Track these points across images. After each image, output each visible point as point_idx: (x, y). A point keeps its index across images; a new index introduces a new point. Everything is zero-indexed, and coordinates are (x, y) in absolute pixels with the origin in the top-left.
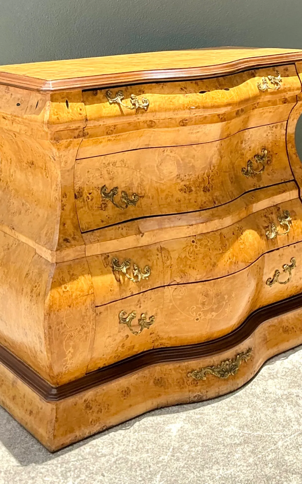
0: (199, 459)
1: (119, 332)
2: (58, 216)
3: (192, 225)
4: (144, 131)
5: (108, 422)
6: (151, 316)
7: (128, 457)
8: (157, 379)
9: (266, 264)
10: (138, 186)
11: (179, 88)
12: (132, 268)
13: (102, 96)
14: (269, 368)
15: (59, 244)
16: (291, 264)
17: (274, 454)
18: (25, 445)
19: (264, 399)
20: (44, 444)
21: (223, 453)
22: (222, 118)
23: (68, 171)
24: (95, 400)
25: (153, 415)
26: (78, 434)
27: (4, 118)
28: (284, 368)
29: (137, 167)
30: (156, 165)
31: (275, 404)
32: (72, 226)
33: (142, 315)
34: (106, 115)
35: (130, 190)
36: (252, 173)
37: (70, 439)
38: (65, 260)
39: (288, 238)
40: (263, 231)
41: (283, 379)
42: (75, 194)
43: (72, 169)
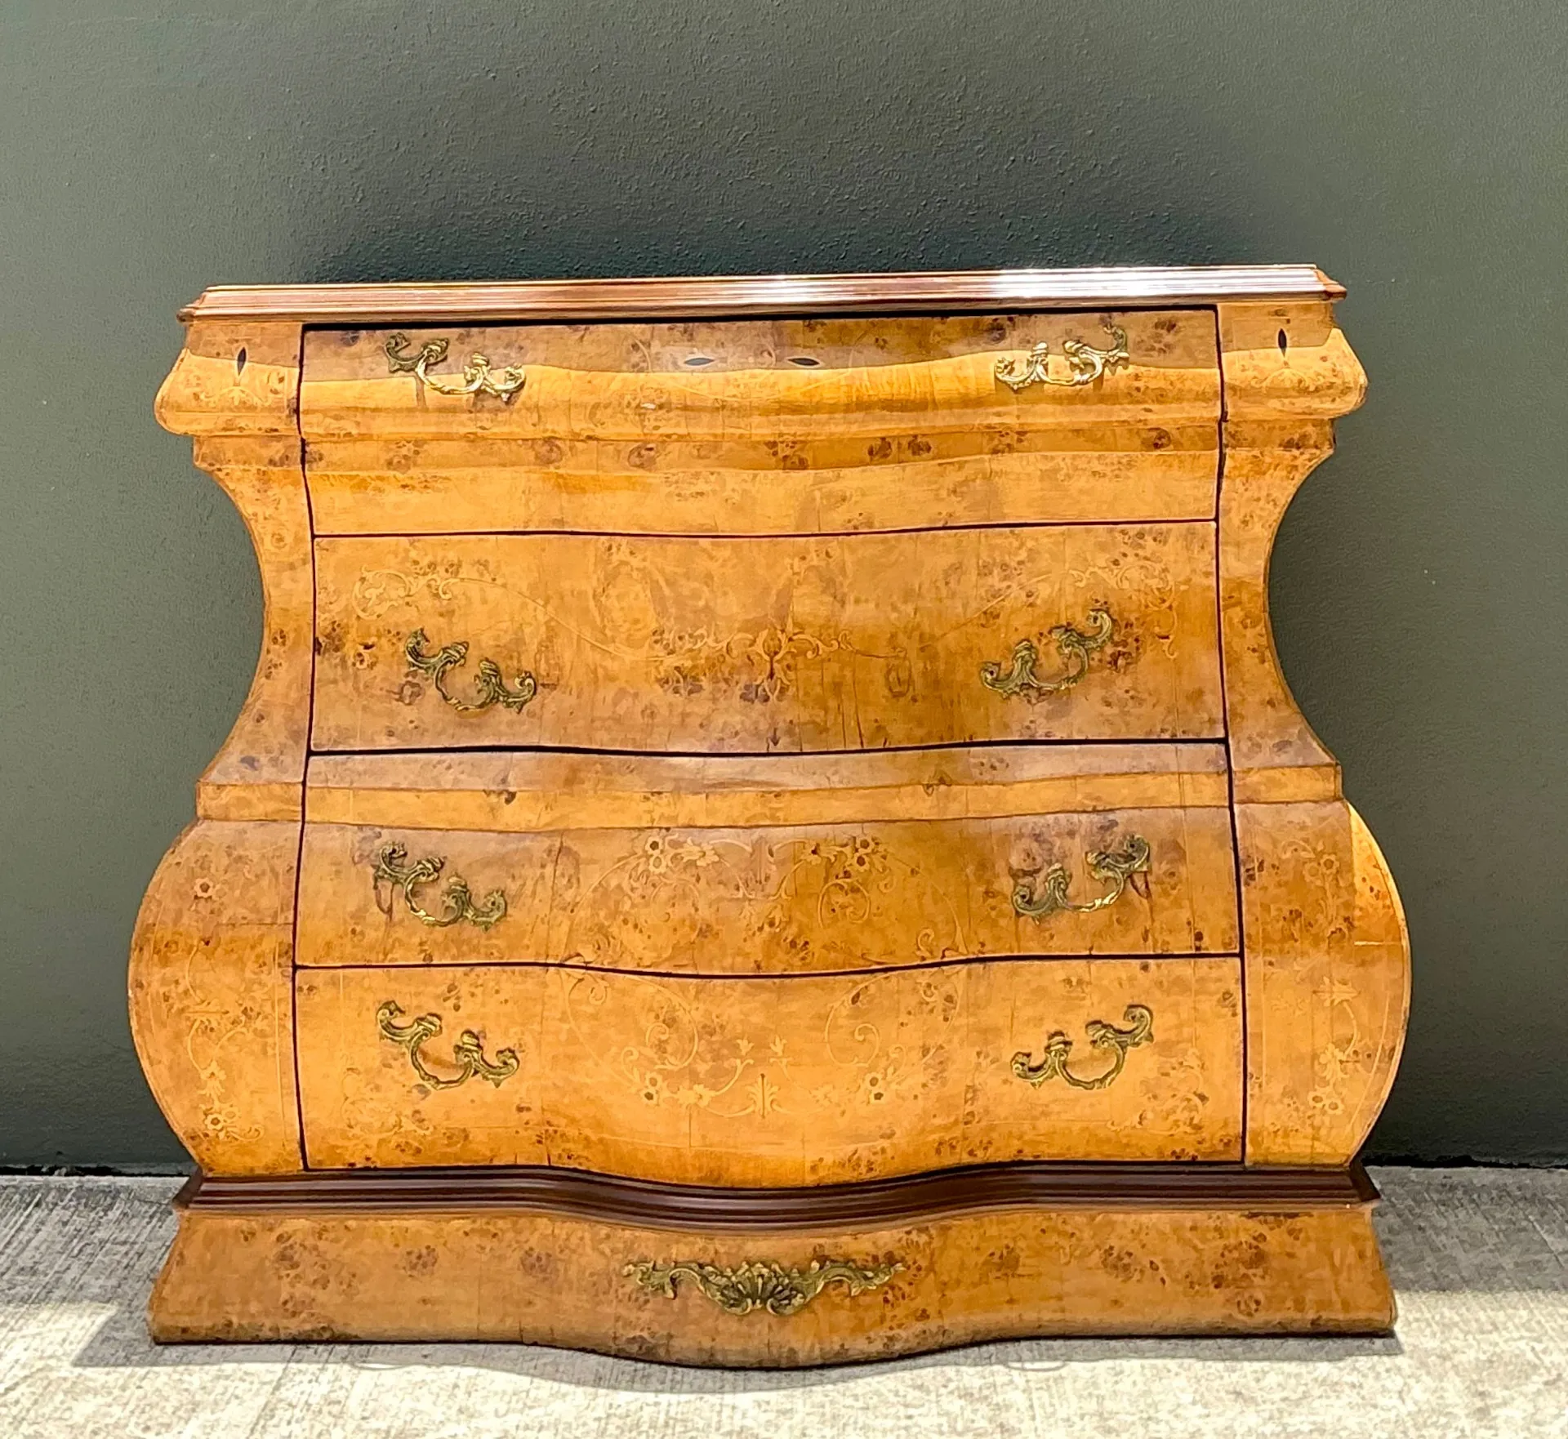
3: (659, 793)
8: (535, 1255)
10: (539, 651)
35: (511, 658)
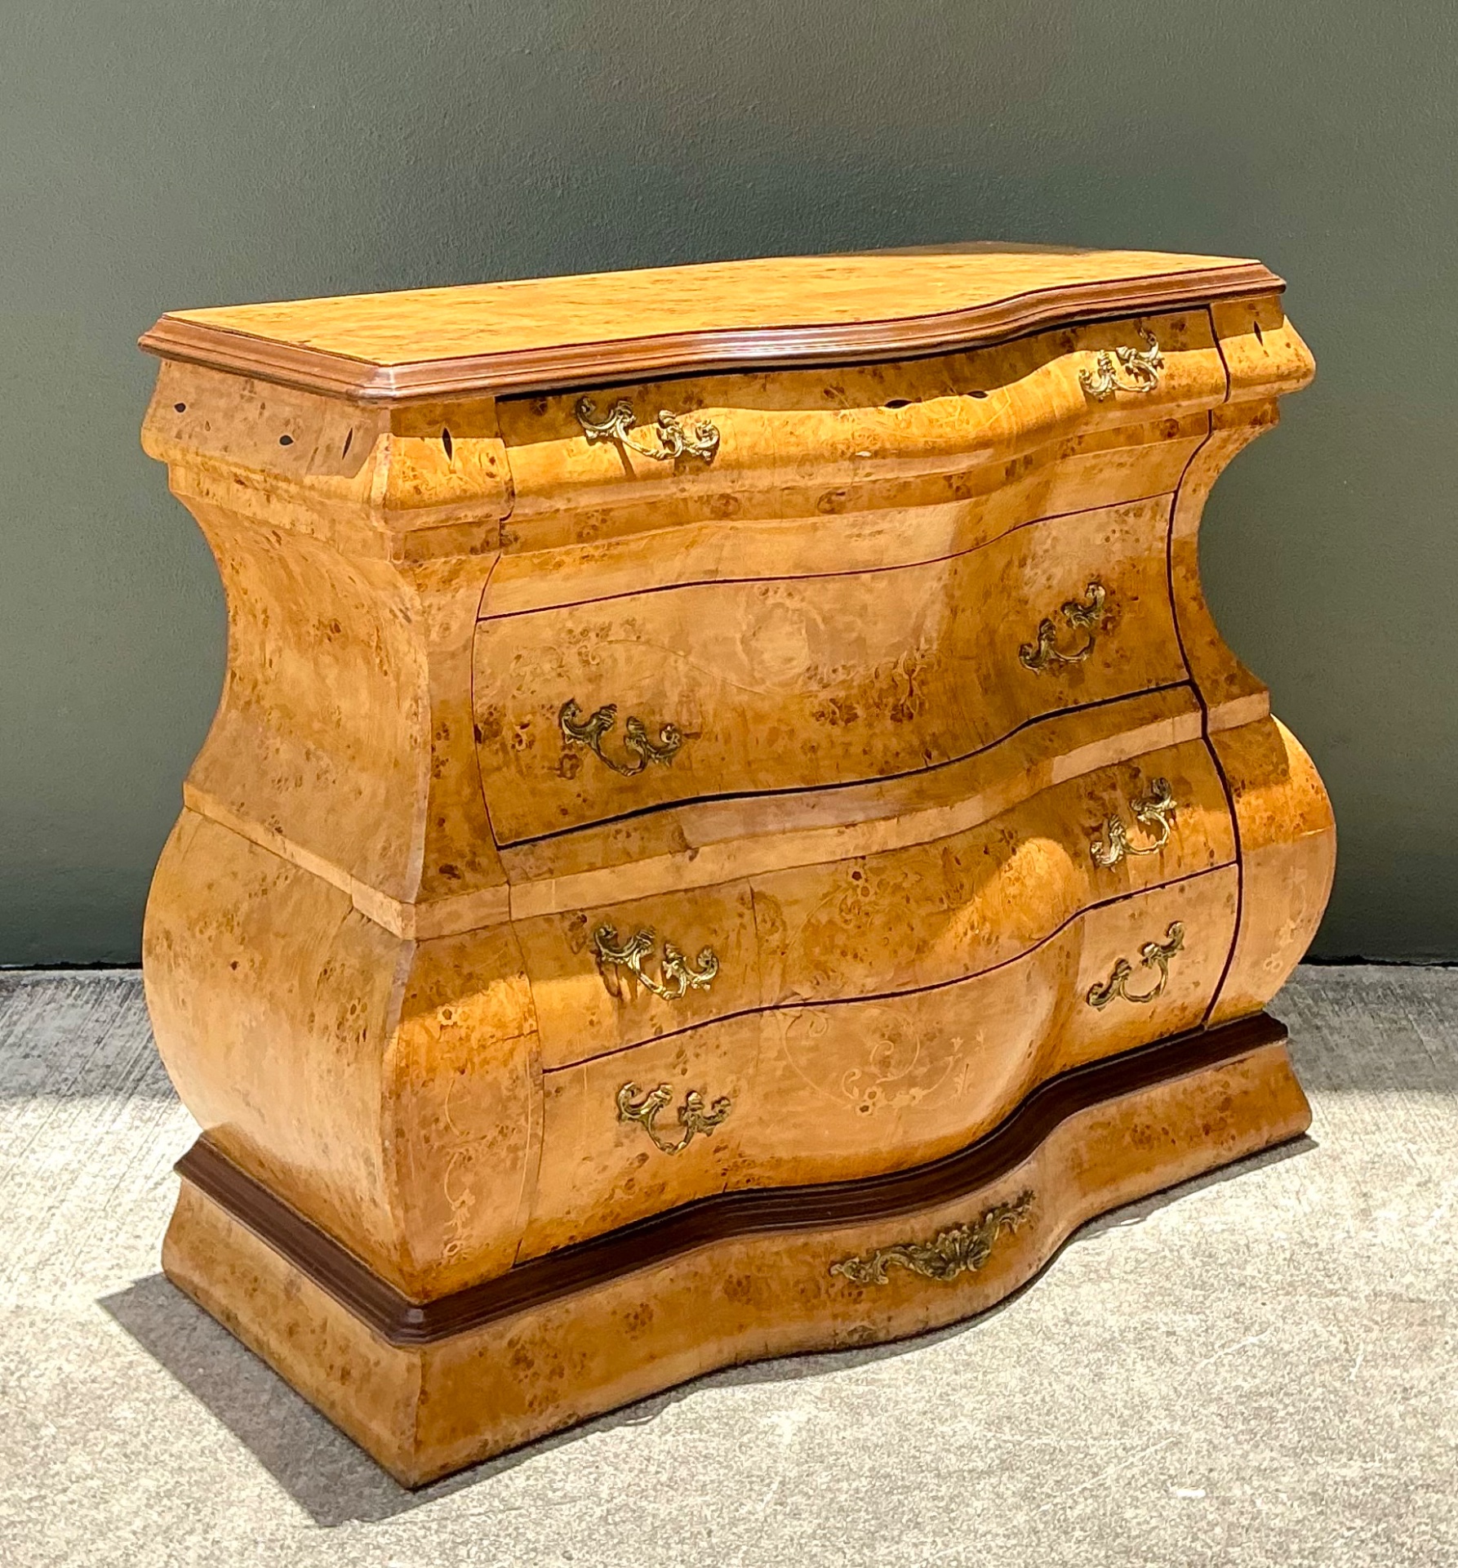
0: (863, 1513)
1: (619, 1144)
2: (421, 797)
3: (854, 825)
4: (701, 529)
5: (584, 1401)
6: (717, 1098)
7: (644, 1503)
8: (735, 1280)
9: (1086, 941)
10: (680, 702)
11: (818, 391)
12: (659, 954)
13: (562, 415)
14: (1085, 1249)
15: (425, 883)
16: (1166, 941)
17: (1090, 1501)
18: (329, 1468)
19: (1068, 1341)
20: (387, 1465)
21: (934, 1498)
22: (958, 489)
23: (453, 655)
24: (544, 1341)
25: (721, 1385)
26: (491, 1436)
27: (241, 483)
28: (1132, 1249)
29: (679, 641)
30: (738, 636)
31: (1100, 1355)
32: (466, 827)
33: (689, 1095)
34: (575, 478)
35: (654, 713)
36: (1051, 661)
37: (464, 1453)
38: (445, 932)
39: (1162, 864)
40: (1084, 843)
41: (1126, 1281)
42: (476, 728)
43: (465, 648)
